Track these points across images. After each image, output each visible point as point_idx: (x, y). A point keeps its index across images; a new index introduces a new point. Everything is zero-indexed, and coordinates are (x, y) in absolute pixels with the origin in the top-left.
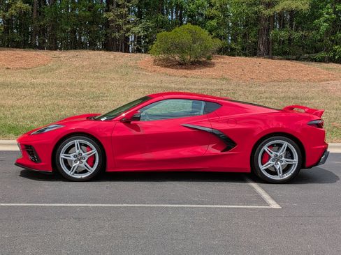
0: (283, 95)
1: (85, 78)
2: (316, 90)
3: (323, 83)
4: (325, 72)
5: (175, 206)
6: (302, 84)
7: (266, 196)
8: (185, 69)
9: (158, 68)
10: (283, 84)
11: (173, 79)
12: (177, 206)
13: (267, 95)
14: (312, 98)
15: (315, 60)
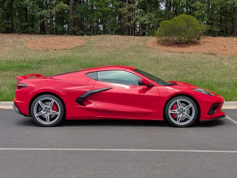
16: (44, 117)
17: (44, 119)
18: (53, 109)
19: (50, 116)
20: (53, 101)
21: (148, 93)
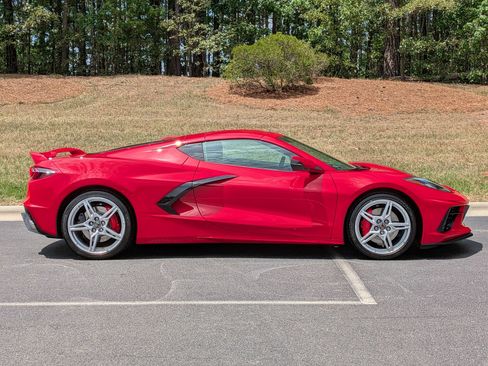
0: (413, 132)
1: (129, 114)
2: (464, 124)
3: (475, 113)
4: (480, 97)
5: (213, 303)
6: (444, 116)
7: (358, 285)
8: (275, 97)
9: (234, 98)
10: (415, 115)
11: (255, 112)
12: (217, 302)
13: (390, 133)
14: (457, 136)
15: (466, 81)
16: (87, 236)
17: (86, 242)
18: (108, 226)
19: (100, 237)
20: (115, 208)
21: (313, 187)
